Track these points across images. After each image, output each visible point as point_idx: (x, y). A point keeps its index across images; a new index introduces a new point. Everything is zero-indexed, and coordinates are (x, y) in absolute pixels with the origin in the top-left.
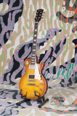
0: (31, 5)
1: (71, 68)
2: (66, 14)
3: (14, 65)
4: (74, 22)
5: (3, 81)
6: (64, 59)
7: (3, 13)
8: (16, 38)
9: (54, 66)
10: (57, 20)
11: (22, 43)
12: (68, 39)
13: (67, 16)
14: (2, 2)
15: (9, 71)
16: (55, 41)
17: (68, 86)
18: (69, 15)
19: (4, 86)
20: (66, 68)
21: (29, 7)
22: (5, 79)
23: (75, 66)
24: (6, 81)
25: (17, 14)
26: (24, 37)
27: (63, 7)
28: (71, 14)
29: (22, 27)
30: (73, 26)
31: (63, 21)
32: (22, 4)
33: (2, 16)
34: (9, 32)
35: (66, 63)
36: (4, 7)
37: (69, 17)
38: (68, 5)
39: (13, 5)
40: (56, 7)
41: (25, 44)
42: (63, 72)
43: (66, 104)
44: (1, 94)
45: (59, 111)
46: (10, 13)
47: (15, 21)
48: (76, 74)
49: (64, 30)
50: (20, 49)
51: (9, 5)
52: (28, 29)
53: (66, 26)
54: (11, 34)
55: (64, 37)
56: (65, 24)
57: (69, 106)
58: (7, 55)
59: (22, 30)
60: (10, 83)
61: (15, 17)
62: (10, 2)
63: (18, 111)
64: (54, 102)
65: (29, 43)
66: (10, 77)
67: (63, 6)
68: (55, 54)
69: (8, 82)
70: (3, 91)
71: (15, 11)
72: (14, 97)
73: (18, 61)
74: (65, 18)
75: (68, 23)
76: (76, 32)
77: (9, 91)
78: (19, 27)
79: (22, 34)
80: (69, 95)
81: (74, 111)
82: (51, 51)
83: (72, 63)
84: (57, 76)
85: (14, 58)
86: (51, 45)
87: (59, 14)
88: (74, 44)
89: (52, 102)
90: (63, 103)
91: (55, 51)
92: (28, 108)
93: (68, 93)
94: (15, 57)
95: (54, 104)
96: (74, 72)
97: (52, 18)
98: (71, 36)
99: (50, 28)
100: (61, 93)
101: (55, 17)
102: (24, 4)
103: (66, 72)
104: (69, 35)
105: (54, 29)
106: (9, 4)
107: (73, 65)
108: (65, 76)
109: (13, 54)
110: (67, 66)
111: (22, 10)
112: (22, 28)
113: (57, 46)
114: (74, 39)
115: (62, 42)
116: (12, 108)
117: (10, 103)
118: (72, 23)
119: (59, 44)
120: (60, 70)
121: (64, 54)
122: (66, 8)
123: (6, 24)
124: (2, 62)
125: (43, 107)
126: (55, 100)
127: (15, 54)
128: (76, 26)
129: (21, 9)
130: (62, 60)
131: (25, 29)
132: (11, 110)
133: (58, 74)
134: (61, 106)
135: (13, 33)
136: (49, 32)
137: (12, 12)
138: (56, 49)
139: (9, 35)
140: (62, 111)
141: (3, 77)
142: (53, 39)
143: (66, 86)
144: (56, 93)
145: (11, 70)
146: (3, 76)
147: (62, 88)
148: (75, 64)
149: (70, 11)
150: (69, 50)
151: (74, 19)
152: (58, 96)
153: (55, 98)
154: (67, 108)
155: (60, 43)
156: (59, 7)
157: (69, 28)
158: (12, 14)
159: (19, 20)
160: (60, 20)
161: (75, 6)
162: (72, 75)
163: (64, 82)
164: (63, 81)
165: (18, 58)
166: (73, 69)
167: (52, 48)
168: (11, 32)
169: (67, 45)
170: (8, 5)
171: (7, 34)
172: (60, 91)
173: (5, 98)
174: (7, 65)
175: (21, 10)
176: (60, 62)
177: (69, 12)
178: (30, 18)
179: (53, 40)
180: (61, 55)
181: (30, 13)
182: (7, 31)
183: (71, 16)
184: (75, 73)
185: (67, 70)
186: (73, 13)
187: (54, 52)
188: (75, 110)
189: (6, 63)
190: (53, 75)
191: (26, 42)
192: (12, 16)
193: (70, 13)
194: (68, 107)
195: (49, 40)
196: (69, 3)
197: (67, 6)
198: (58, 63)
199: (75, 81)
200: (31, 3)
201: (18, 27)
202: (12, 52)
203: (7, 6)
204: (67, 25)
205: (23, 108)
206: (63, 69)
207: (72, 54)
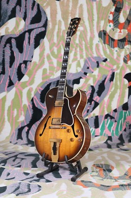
0: (60, 21)
1: (123, 119)
2: (114, 34)
3: (33, 115)
4: (127, 46)
5: (17, 140)
6: (111, 104)
7: (16, 33)
8: (36, 72)
9: (97, 115)
10: (100, 43)
11: (45, 81)
12: (117, 73)
13: (116, 38)
14: (15, 17)
15: (26, 124)
16: (97, 77)
17: (118, 147)
18: (119, 35)
19: (18, 148)
20: (114, 118)
21: (56, 24)
22: (19, 136)
23: (129, 115)
24: (22, 139)
25: (37, 35)
26: (48, 71)
27: (109, 23)
28: (122, 34)
29: (45, 54)
30: (126, 52)
31: (109, 45)
32: (46, 18)
33: (15, 38)
34: (25, 62)
35: (115, 111)
36: (17, 25)
37: (119, 39)
38: (118, 20)
39: (31, 21)
40: (98, 23)
41: (50, 82)
42: (110, 125)
43: (115, 176)
44: (14, 161)
45: (103, 186)
46: (27, 34)
47: (35, 45)
48: (130, 128)
49: (112, 59)
50: (42, 89)
51: (25, 21)
52: (56, 58)
53: (113, 53)
54: (28, 67)
55: (112, 70)
56: (113, 49)
57: (120, 178)
58: (23, 100)
59: (46, 60)
60: (27, 143)
61: (35, 39)
62: (27, 16)
63: (40, 187)
64: (97, 172)
65: (56, 80)
66: (28, 133)
67: (110, 21)
68: (98, 96)
69: (25, 141)
70: (17, 155)
71: (35, 30)
72: (34, 165)
73: (39, 108)
74: (113, 40)
75: (116, 49)
76: (129, 62)
77: (26, 156)
78: (41, 55)
79: (46, 65)
80: (119, 160)
81: (127, 187)
82: (90, 92)
83: (124, 111)
84: (100, 131)
85: (33, 104)
86: (91, 82)
87: (103, 35)
88: (126, 81)
89: (93, 172)
90: (110, 173)
91: (97, 92)
92: (55, 182)
93: (118, 158)
94: (35, 102)
95: (97, 176)
96: (126, 125)
97: (92, 41)
98: (122, 69)
99: (90, 56)
100: (107, 159)
101: (97, 39)
102: (49, 19)
103: (114, 124)
104: (119, 67)
105: (96, 57)
106: (25, 19)
107: (125, 113)
108: (113, 131)
109: (32, 97)
110: (116, 115)
111: (46, 29)
112: (46, 57)
113: (101, 84)
114: (126, 73)
115: (109, 77)
116: (31, 182)
117: (27, 174)
118: (123, 48)
119: (104, 81)
120: (106, 122)
121: (112, 97)
122: (114, 25)
123: (21, 50)
124: (15, 110)
125: (79, 180)
126: (98, 170)
127: (35, 97)
128: (130, 53)
129: (43, 26)
130: (109, 106)
131: (50, 57)
132: (29, 185)
133: (103, 129)
134: (108, 178)
135: (32, 65)
136: (88, 63)
137: (30, 31)
138: (99, 88)
139: (26, 68)
140: (108, 186)
141: (17, 134)
142: (93, 74)
143: (115, 146)
144: (99, 158)
145: (28, 123)
146: (17, 132)
147: (109, 149)
148: (129, 112)
149: (121, 29)
150: (119, 91)
151: (127, 42)
152: (103, 163)
153: (98, 166)
154: (116, 181)
155: (105, 79)
156: (102, 23)
157: (119, 56)
158: (30, 34)
159: (41, 44)
160: (105, 43)
161: (128, 21)
162: (123, 129)
163: (112, 141)
164: (110, 138)
165: (40, 104)
166: (126, 121)
167: (92, 87)
168: (28, 63)
169: (116, 82)
170: (23, 20)
171: (23, 66)
172: (105, 155)
173: (20, 166)
174: (23, 114)
175: (43, 29)
176: (106, 109)
177: (119, 30)
178: (57, 40)
179: (95, 75)
180: (106, 99)
181: (58, 32)
182: (22, 62)
183: (122, 38)
184: (128, 127)
185: (116, 121)
186: (124, 33)
187: (95, 94)
188: (129, 185)
189: (21, 111)
190: (94, 129)
191: (51, 78)
192: (29, 38)
193: (120, 32)
194: (118, 180)
195: (88, 75)
196: (118, 17)
197: (115, 21)
198: (102, 111)
199: (129, 138)
200: (59, 17)
201: (39, 55)
202: (31, 95)
203: (23, 23)
204: (116, 51)
205: (48, 181)
206: (109, 121)
207: (124, 97)
